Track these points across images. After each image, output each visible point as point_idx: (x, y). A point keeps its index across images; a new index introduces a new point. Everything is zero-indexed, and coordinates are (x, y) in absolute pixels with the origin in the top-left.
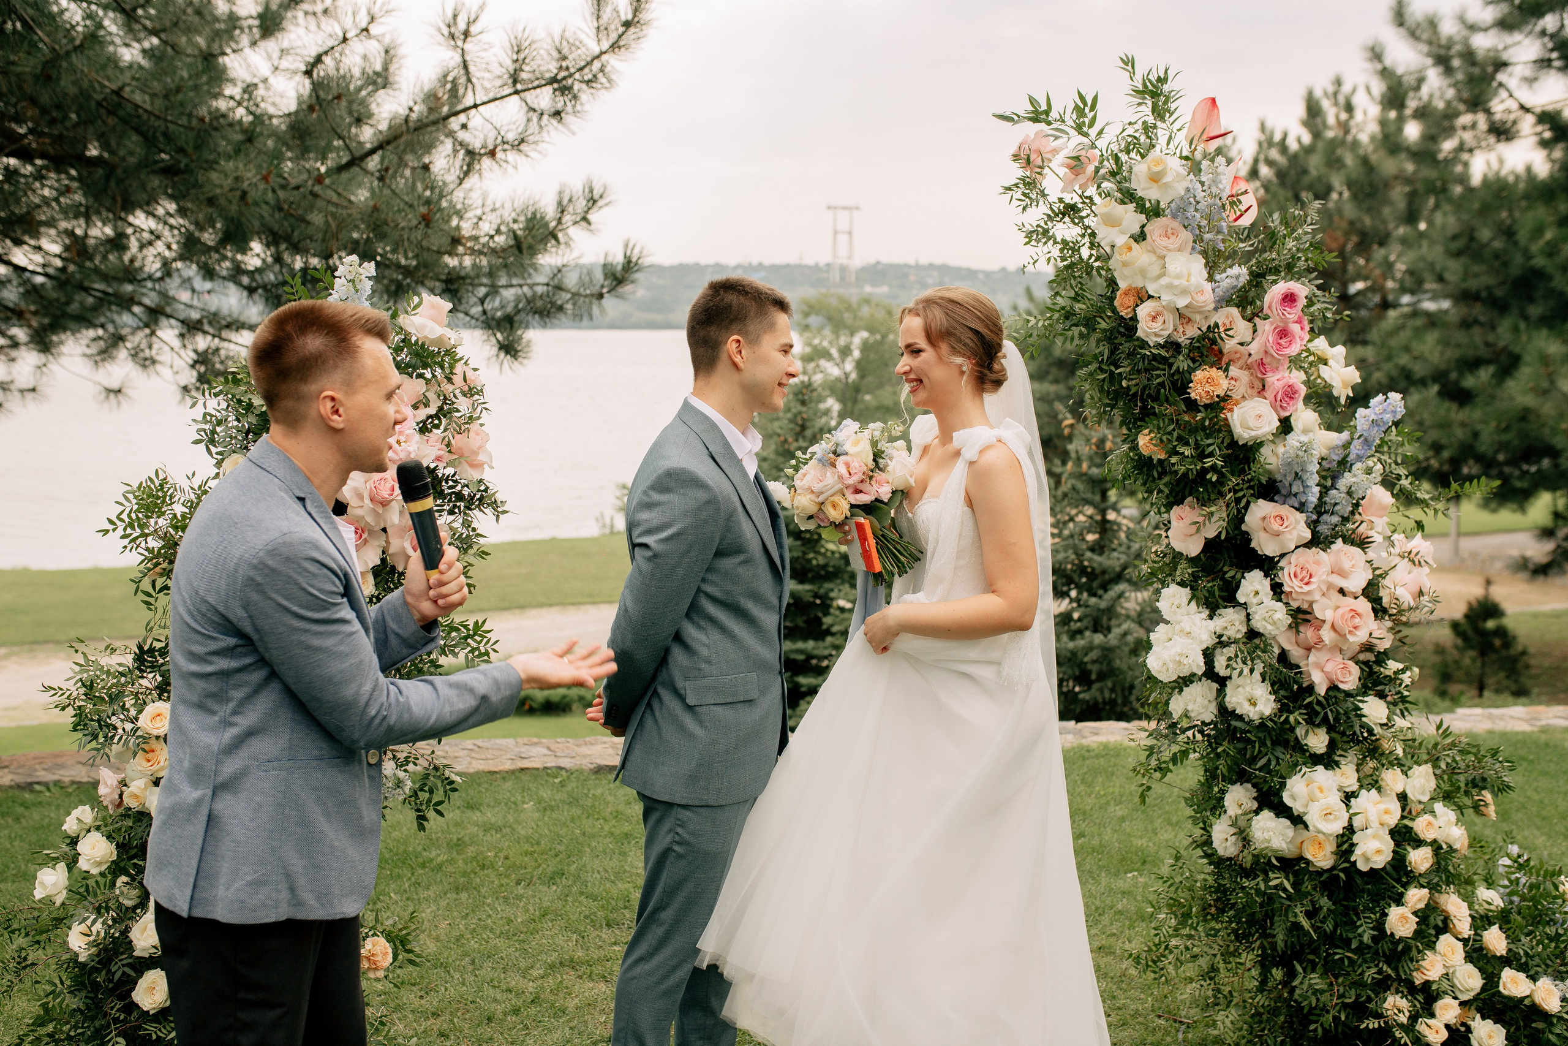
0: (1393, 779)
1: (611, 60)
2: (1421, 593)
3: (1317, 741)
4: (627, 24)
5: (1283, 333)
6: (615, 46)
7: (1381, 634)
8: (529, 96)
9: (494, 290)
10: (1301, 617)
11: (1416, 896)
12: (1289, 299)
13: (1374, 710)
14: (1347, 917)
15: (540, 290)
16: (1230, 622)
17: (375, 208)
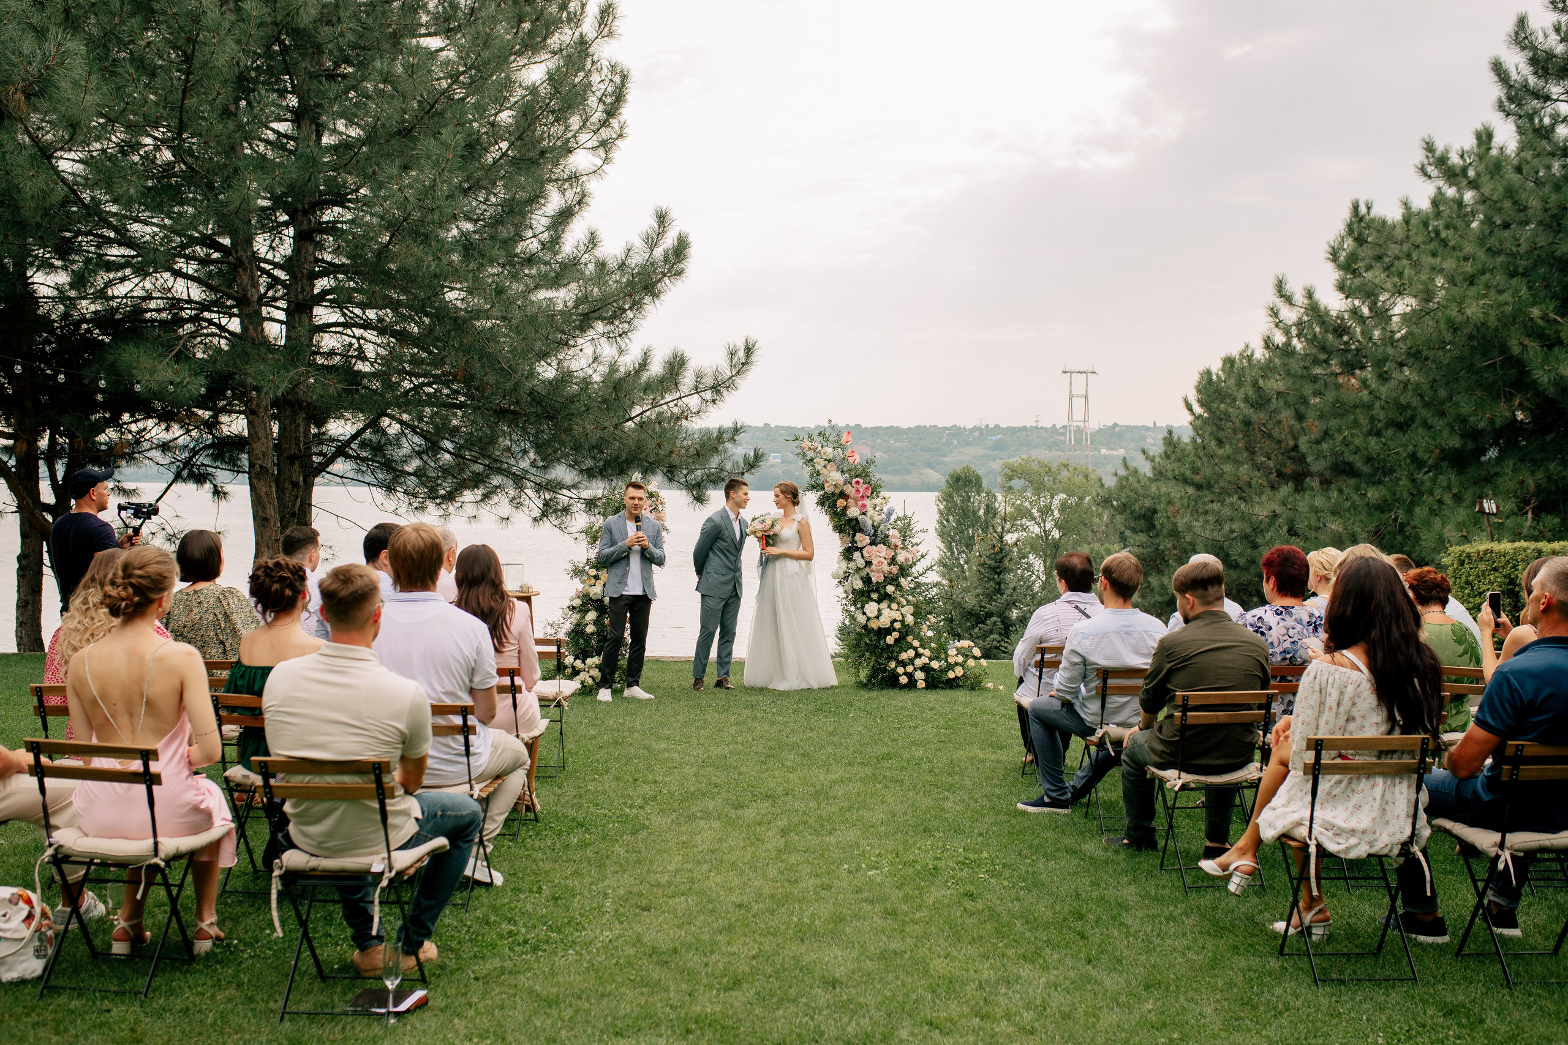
0: (894, 606)
1: (737, 380)
2: (906, 560)
3: (875, 596)
4: (743, 364)
5: (858, 491)
6: (738, 373)
7: (895, 569)
8: (703, 394)
9: (692, 471)
10: (869, 563)
11: (896, 635)
12: (858, 483)
13: (890, 589)
14: (879, 640)
15: (713, 470)
16: (852, 565)
17: (639, 440)
